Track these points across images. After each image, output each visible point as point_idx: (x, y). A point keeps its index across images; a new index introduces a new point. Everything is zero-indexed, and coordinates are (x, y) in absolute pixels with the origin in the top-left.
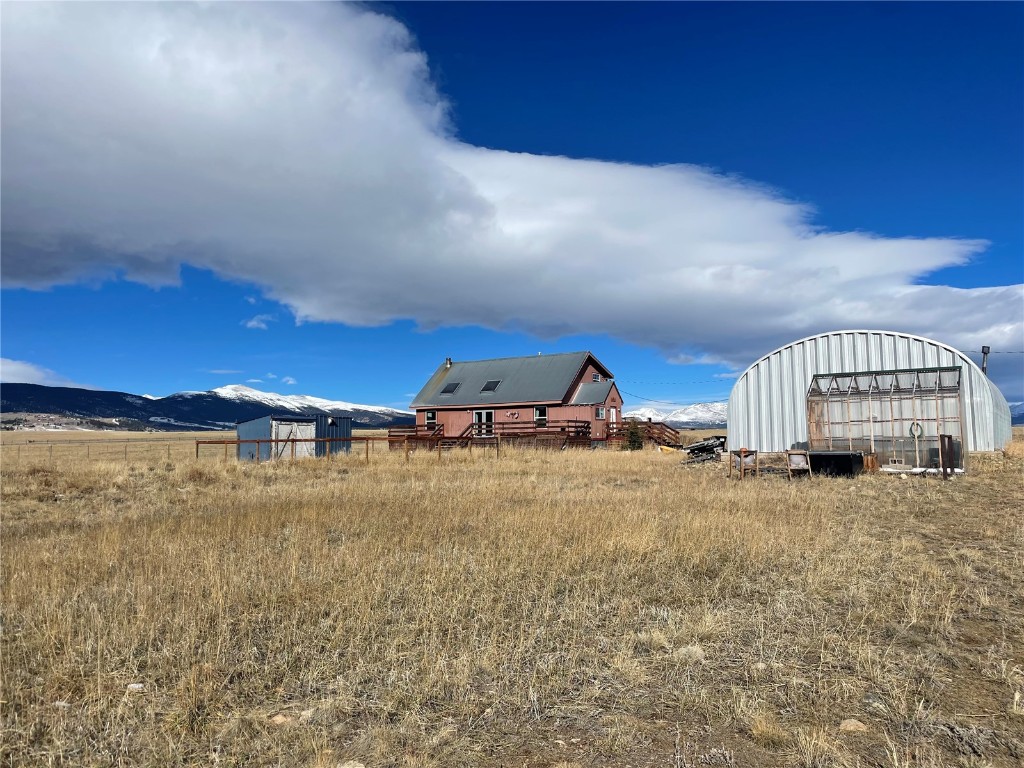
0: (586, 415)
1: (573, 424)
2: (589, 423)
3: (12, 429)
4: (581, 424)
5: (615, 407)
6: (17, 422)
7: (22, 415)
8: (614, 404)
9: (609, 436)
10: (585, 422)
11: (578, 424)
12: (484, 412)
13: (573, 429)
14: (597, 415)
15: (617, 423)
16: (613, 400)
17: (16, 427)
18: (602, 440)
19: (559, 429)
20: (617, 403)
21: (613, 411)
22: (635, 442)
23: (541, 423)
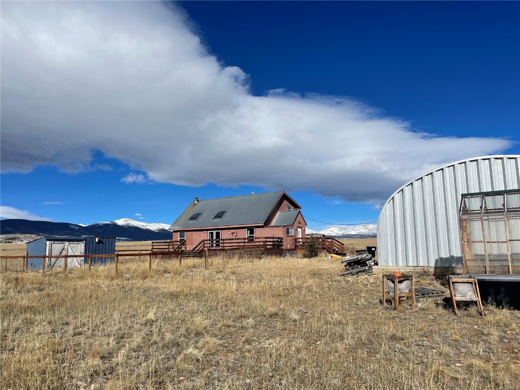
0: (279, 233)
1: (271, 240)
2: (282, 239)
3: (12, 242)
4: (276, 240)
5: (301, 228)
6: (14, 239)
7: (17, 235)
8: (299, 225)
9: (296, 247)
10: (279, 238)
11: (274, 240)
12: (215, 232)
13: (271, 243)
14: (288, 233)
15: (302, 238)
16: (300, 223)
17: (14, 241)
18: (292, 250)
19: (262, 243)
20: (303, 225)
21: (299, 230)
22: (312, 251)
23: (251, 239)
